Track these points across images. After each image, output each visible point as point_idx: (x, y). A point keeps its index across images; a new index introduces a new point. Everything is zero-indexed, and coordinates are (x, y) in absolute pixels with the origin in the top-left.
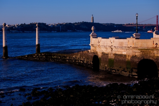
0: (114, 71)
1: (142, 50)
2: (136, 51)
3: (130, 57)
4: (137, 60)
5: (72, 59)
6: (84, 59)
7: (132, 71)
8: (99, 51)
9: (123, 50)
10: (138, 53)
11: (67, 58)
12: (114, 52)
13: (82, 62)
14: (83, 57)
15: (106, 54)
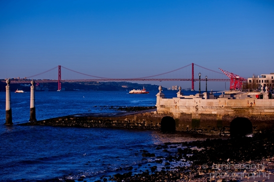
0: (200, 131)
1: (236, 110)
2: (229, 110)
3: (221, 117)
4: (230, 119)
5: (123, 122)
6: (144, 122)
7: (224, 130)
8: (176, 112)
9: (212, 110)
10: (231, 112)
11: (114, 122)
12: (200, 112)
13: (140, 125)
14: (141, 120)
15: (188, 114)
